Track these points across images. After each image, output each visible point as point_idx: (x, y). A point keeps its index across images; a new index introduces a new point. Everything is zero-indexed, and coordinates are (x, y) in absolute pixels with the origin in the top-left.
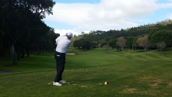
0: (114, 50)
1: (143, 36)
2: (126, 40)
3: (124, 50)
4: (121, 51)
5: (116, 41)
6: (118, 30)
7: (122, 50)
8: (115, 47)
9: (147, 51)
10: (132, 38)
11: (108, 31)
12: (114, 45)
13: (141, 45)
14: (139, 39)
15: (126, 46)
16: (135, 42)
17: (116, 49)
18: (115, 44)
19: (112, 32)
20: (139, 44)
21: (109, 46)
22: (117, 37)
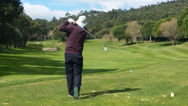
0: (120, 43)
1: (169, 20)
2: (140, 27)
3: (138, 43)
4: (132, 43)
5: (125, 27)
6: (125, 10)
7: (135, 43)
8: (123, 37)
9: (175, 44)
10: (150, 24)
11: (110, 12)
12: (121, 35)
13: (166, 34)
14: (163, 25)
15: (141, 36)
16: (156, 30)
17: (124, 42)
18: (123, 33)
19: (116, 13)
20: (163, 33)
21: (112, 36)
22: (124, 21)
